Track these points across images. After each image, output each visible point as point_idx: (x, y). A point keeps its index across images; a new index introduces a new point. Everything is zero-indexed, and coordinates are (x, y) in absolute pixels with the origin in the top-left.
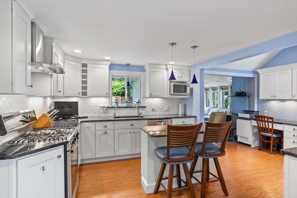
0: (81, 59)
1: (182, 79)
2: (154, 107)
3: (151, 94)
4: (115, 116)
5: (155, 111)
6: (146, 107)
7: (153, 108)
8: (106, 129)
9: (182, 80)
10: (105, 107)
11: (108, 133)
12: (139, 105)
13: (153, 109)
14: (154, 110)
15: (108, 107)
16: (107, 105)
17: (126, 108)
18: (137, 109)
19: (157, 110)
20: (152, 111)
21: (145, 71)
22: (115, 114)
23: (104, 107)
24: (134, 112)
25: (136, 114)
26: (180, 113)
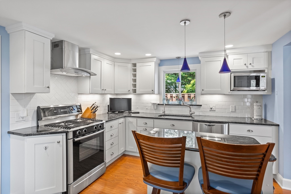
0: (130, 60)
1: (253, 66)
2: (214, 106)
3: (203, 90)
4: (165, 113)
5: (215, 111)
6: (201, 105)
7: (211, 107)
8: (145, 126)
9: (252, 68)
10: (156, 103)
11: (147, 130)
12: (192, 103)
13: (211, 109)
14: (213, 110)
15: (158, 104)
16: (158, 103)
17: (178, 106)
18: (189, 107)
19: (217, 110)
20: (210, 111)
21: (199, 62)
22: (165, 111)
23: (154, 104)
24: (185, 111)
25: (188, 114)
26: (255, 117)
